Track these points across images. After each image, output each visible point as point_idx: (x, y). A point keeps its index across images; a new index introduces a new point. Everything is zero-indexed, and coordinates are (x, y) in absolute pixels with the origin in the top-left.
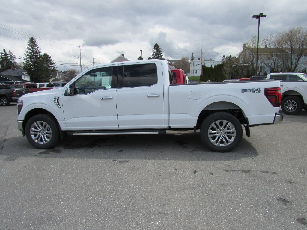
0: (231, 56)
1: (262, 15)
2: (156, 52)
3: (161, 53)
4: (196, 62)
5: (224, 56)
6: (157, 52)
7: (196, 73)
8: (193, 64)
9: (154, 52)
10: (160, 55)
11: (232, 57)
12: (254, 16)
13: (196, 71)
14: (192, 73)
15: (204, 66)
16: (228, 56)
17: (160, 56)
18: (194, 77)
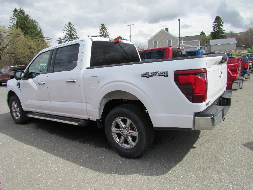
2: (216, 25)
3: (223, 26)
6: (218, 25)
9: (215, 25)
10: (221, 27)
17: (221, 29)
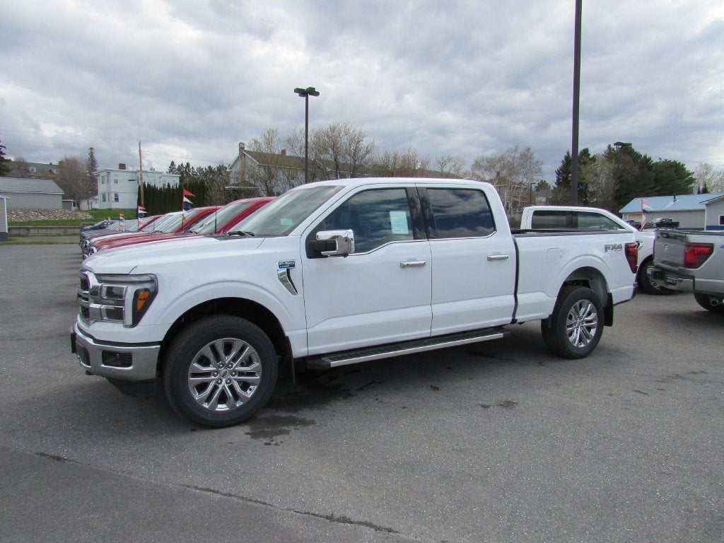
0: (188, 164)
1: (312, 92)
4: (116, 173)
5: (173, 163)
7: (117, 199)
8: (106, 178)
11: (191, 167)
12: (298, 91)
13: (116, 195)
14: (104, 200)
15: (146, 184)
16: (182, 165)
18: (110, 209)
